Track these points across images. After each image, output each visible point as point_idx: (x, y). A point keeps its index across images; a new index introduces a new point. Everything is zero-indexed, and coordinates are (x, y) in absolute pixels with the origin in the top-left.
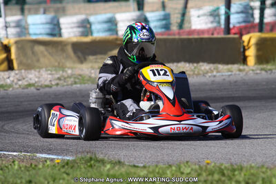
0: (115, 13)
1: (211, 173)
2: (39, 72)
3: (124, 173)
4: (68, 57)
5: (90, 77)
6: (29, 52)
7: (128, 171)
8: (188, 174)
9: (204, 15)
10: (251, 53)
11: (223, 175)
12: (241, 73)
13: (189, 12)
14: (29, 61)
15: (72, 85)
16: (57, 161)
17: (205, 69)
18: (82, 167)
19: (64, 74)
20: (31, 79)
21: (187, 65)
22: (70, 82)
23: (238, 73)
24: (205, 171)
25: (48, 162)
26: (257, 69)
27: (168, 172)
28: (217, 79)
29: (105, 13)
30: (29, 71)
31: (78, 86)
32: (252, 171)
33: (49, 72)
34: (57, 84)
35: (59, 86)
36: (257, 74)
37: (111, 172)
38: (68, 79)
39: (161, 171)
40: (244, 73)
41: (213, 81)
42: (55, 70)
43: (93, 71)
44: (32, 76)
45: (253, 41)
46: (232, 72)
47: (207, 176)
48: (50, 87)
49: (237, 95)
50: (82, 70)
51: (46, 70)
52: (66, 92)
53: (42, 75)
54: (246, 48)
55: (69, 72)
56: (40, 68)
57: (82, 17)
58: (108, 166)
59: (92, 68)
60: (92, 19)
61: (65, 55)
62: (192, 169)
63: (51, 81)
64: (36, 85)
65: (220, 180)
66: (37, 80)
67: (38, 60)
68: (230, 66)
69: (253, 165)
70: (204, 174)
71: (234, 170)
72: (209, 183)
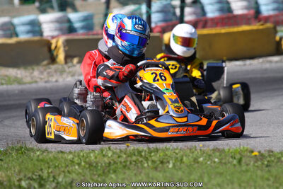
1: (130, 155)
3: (52, 158)
11: (141, 156)
18: (13, 154)
24: (125, 154)
27: (92, 155)
32: (167, 153)
37: (41, 157)
39: (85, 155)
47: (126, 158)
58: (38, 153)
60: (16, 21)
62: (114, 153)
65: (138, 160)
70: (124, 156)
71: (151, 153)
72: (128, 163)
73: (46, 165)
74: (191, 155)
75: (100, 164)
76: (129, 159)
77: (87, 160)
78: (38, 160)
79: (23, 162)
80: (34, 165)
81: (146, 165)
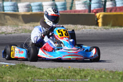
0: (42, 2)
1: (71, 72)
2: (7, 27)
3: (34, 71)
4: (20, 21)
5: (29, 30)
6: (3, 18)
7: (36, 70)
8: (61, 72)
9: (80, 4)
10: (100, 21)
11: (76, 73)
12: (95, 30)
13: (75, 2)
14: (3, 22)
15: (21, 33)
16: (7, 65)
17: (80, 28)
18: (17, 68)
19: (18, 28)
20: (3, 30)
21: (72, 25)
22: (20, 32)
23: (94, 29)
25: (3, 66)
26: (102, 28)
27: (53, 71)
28: (84, 32)
29: (38, 2)
30: (3, 27)
31: (24, 33)
32: (88, 71)
33: (11, 27)
34: (15, 33)
35: (15, 34)
36: (102, 30)
37: (29, 71)
38: (19, 31)
39: (50, 71)
40: (96, 30)
41: (82, 33)
42: (14, 27)
43: (30, 27)
44: (4, 29)
45: (101, 16)
46: (91, 29)
47: (69, 73)
48: (11, 34)
49: (91, 39)
50: (26, 27)
51: (10, 26)
52: (18, 36)
53: (8, 28)
54: (98, 19)
55: (20, 27)
56: (8, 25)
57: (27, 3)
58: (29, 68)
59: (30, 26)
60: (32, 4)
61: (18, 20)
62: (63, 70)
63: (12, 31)
64: (5, 33)
65: (74, 75)
66: (5, 30)
67: (7, 22)
68: (90, 27)
69: (89, 69)
70: (68, 72)
71: (80, 71)
72: (69, 76)
73: (31, 75)
74: (99, 73)
75: (56, 76)
76: (70, 74)
77: (51, 73)
78: (27, 72)
79: (20, 72)
80: (26, 74)
81: (77, 77)
